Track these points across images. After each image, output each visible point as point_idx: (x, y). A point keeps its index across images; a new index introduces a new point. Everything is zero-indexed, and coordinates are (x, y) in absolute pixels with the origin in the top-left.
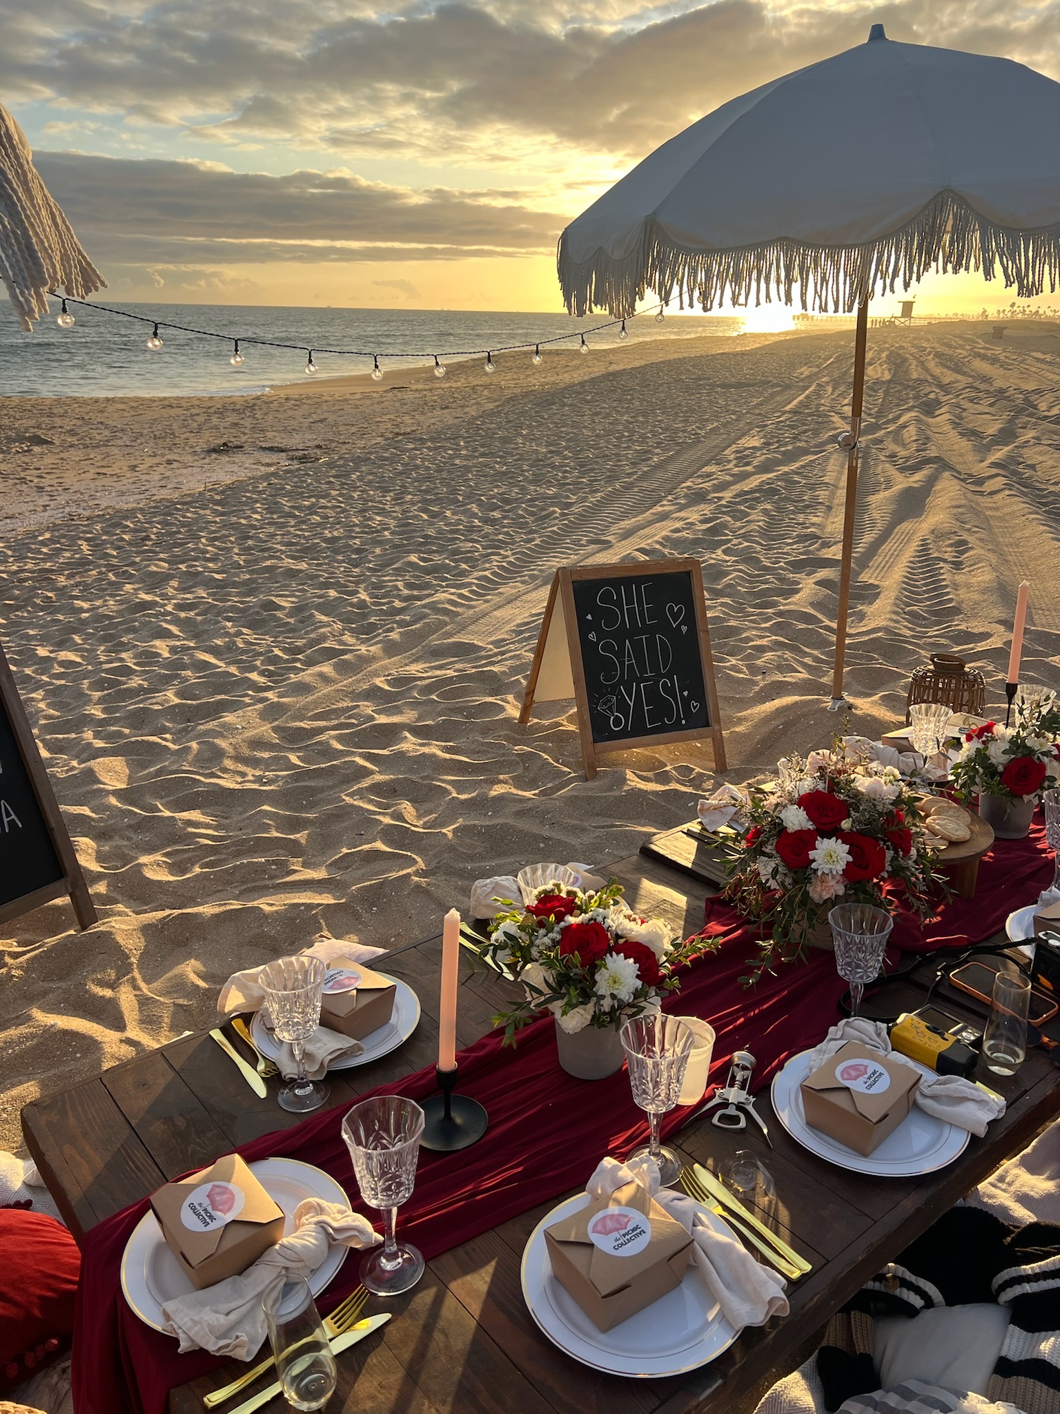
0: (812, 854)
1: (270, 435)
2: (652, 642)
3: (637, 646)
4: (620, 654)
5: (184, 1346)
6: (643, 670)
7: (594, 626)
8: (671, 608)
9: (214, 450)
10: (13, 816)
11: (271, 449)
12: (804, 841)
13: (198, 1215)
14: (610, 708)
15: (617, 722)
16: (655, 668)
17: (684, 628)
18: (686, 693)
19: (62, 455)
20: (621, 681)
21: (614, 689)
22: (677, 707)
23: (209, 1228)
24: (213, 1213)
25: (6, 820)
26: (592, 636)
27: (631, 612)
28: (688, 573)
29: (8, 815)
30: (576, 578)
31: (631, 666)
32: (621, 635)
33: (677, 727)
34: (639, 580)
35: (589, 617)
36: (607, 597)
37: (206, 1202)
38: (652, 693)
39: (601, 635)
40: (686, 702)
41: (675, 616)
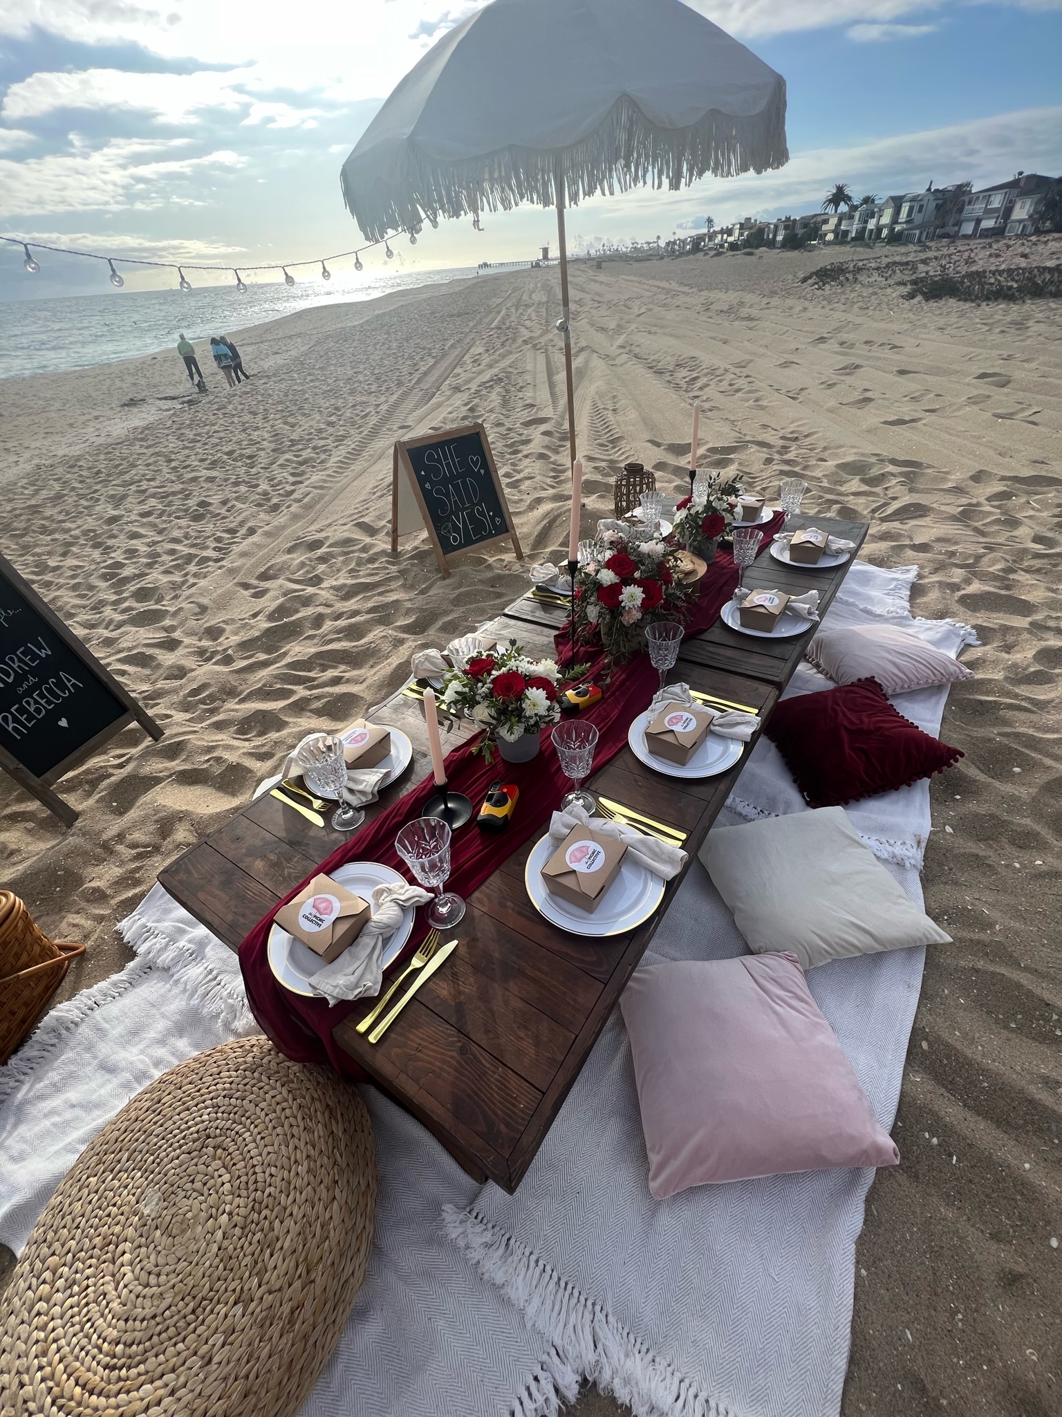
0: (621, 597)
1: (161, 389)
2: (464, 483)
3: (456, 487)
4: (447, 495)
5: (332, 1003)
6: (463, 503)
7: (427, 478)
8: (472, 459)
9: (125, 405)
10: (73, 681)
11: (165, 398)
12: (615, 590)
13: (312, 921)
14: (449, 531)
15: (455, 539)
16: (470, 500)
17: (482, 471)
18: (491, 513)
19: (15, 423)
20: (452, 513)
21: (448, 519)
22: (487, 523)
23: (322, 928)
24: (321, 917)
25: (69, 685)
26: (428, 486)
27: (448, 465)
28: (478, 434)
29: (69, 681)
30: (408, 447)
31: (455, 501)
32: (446, 481)
33: (490, 536)
34: (448, 443)
35: (423, 473)
36: (430, 457)
37: (314, 912)
38: (471, 515)
39: (433, 484)
40: (492, 519)
41: (475, 464)
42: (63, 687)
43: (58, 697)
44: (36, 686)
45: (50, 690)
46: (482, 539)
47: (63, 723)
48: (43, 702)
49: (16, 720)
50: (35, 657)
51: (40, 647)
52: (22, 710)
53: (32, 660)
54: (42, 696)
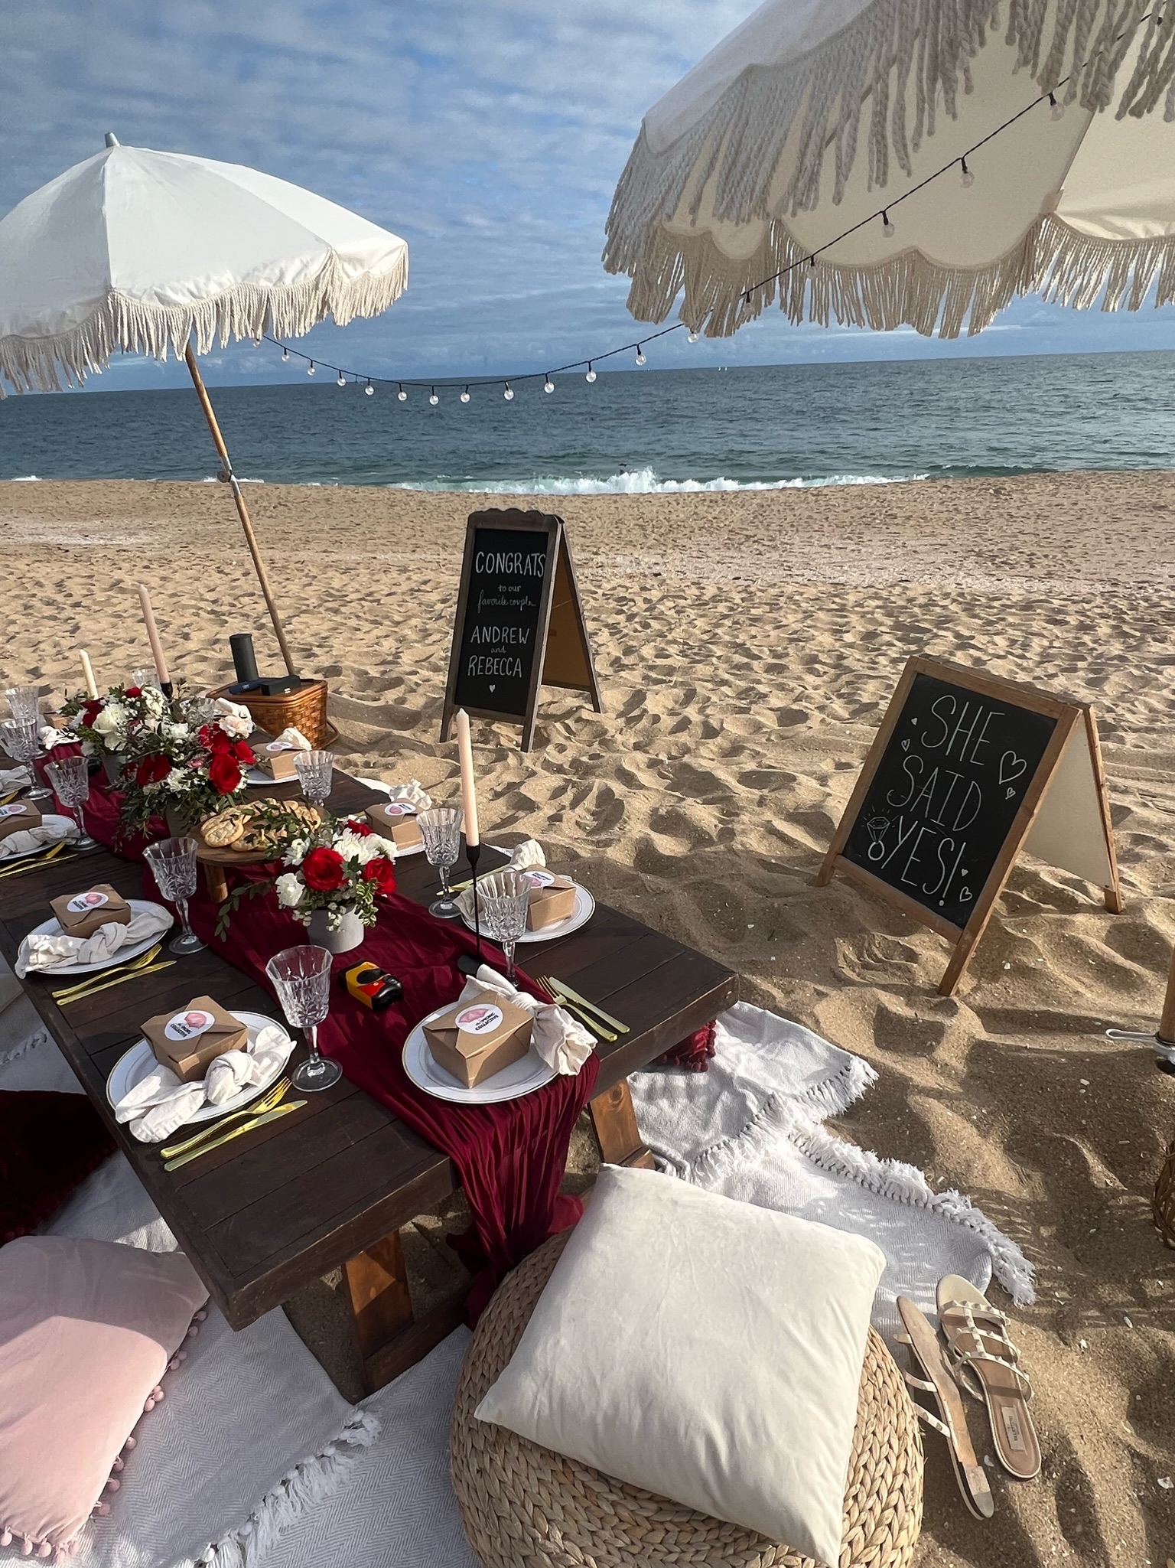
2: (962, 785)
3: (944, 780)
4: (921, 780)
6: (934, 814)
7: (913, 734)
8: (1010, 758)
10: (519, 669)
14: (878, 832)
15: (876, 851)
16: (948, 819)
17: (1008, 792)
18: (964, 872)
20: (904, 811)
21: (893, 814)
22: (945, 881)
25: (516, 669)
26: (905, 744)
27: (961, 737)
28: (1055, 723)
29: (518, 667)
31: (925, 800)
32: (936, 758)
33: (931, 902)
34: (991, 703)
35: (914, 721)
36: (947, 705)
38: (928, 845)
39: (916, 747)
40: (959, 881)
41: (1009, 771)
42: (511, 668)
43: (504, 671)
44: (500, 655)
45: (504, 663)
46: (914, 893)
47: (492, 688)
48: (496, 667)
49: (476, 665)
50: (516, 639)
51: (524, 635)
52: (483, 662)
53: (513, 640)
54: (498, 663)
